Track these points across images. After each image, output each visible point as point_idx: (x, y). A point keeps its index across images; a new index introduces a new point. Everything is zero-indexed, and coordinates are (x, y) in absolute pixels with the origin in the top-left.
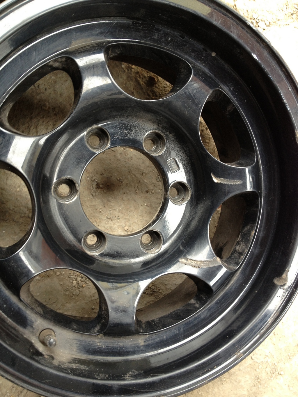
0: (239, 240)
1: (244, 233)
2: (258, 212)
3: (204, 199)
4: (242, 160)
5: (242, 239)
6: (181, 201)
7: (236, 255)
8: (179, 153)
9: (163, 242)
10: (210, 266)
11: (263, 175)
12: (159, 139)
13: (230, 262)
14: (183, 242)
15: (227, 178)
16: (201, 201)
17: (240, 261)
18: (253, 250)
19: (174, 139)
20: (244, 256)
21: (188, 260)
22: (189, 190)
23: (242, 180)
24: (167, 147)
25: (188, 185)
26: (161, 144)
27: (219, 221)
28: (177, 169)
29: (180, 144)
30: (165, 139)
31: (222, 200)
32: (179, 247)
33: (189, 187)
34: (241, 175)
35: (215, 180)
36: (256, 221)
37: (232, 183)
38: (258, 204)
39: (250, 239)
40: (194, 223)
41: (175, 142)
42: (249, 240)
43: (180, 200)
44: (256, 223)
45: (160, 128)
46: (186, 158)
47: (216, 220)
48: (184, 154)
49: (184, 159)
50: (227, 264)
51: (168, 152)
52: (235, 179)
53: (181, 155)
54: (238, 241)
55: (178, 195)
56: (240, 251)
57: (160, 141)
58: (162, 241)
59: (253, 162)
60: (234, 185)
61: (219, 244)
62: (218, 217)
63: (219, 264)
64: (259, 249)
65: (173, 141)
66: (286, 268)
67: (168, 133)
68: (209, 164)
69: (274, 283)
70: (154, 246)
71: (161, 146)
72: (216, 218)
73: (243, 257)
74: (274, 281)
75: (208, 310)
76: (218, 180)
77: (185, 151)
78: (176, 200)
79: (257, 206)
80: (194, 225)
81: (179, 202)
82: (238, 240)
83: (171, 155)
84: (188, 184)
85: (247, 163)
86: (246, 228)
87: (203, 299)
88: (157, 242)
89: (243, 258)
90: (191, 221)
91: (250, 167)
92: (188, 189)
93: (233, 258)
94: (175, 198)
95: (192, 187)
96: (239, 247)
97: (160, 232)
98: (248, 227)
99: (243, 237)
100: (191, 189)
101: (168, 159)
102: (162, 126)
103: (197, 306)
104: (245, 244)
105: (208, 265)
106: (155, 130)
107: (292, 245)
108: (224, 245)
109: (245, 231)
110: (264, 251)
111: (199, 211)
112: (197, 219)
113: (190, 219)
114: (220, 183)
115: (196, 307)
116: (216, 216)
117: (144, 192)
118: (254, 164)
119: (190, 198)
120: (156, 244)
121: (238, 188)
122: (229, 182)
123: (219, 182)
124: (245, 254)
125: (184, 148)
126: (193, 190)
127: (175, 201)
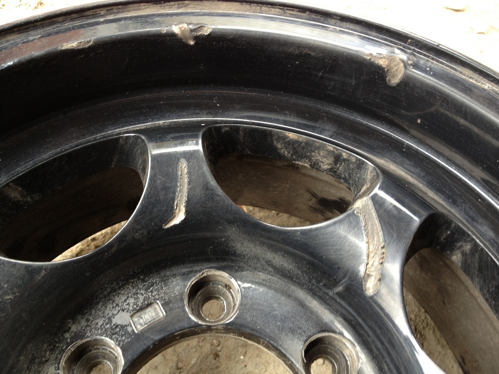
0: (307, 163)
1: (292, 155)
2: (246, 127)
3: (225, 241)
4: (138, 163)
5: (306, 157)
6: (230, 292)
7: (341, 168)
8: (120, 304)
9: (328, 331)
10: (377, 221)
11: (169, 120)
12: (86, 353)
13: (357, 179)
14: (325, 285)
15: (174, 193)
16: (229, 247)
17: (354, 160)
18: (327, 133)
19: (82, 319)
20: (342, 151)
21: (367, 272)
22: (205, 275)
23: (178, 160)
24: (102, 335)
25: (194, 279)
26: (99, 349)
27: (268, 209)
28: (157, 306)
29: (97, 303)
30: (84, 341)
31: (224, 201)
32: (337, 294)
33: (198, 275)
34: (167, 163)
35: (180, 217)
36: (266, 130)
37: (186, 180)
38: (231, 127)
39: (305, 141)
40: (279, 260)
41: (90, 315)
42: (307, 144)
43: (229, 295)
44: (271, 131)
45: (53, 357)
46: (132, 286)
47: (266, 214)
48: (123, 292)
49: (134, 291)
50: (363, 186)
51: (116, 331)
52: (177, 174)
53: (123, 298)
54: (310, 165)
55: (218, 298)
56: (331, 160)
57: (90, 351)
58: (326, 334)
59: (139, 140)
60: (189, 178)
61: (311, 207)
62: (259, 211)
63: (370, 203)
64: (324, 122)
65: (88, 320)
66: (365, 60)
67: (67, 335)
68: (142, 233)
69: (398, 85)
70: (339, 352)
71: (103, 349)
72: (262, 214)
73: (345, 152)
74: (394, 85)
75: (475, 223)
76: (179, 211)
77: (115, 290)
78: (228, 303)
79: (235, 129)
80: (283, 262)
81: (233, 297)
82: (308, 166)
83: (124, 324)
84: (192, 277)
85: (141, 152)
86: (283, 150)
87: (450, 235)
88: (328, 344)
89: (347, 153)
90: (274, 268)
91: (150, 146)
92: (204, 277)
93: (347, 175)
94: (225, 304)
95: (198, 269)
96: (323, 163)
97: (306, 340)
98: (279, 146)
99: (302, 157)
100: (202, 270)
101: (133, 330)
102: (48, 353)
103: (468, 247)
104: (316, 151)
105: (375, 227)
106: (58, 369)
107: (314, 51)
108: (315, 197)
109: (289, 152)
110: (327, 113)
111: (251, 251)
112: (270, 255)
113: (270, 269)
114: (187, 207)
115: (471, 250)
116: (258, 214)
117: (217, 364)
118: (143, 137)
119: (224, 271)
120: (333, 347)
121: (197, 168)
122: (183, 187)
123: (183, 210)
124: (337, 149)
125: (105, 293)
126: (206, 265)
127: (232, 304)
